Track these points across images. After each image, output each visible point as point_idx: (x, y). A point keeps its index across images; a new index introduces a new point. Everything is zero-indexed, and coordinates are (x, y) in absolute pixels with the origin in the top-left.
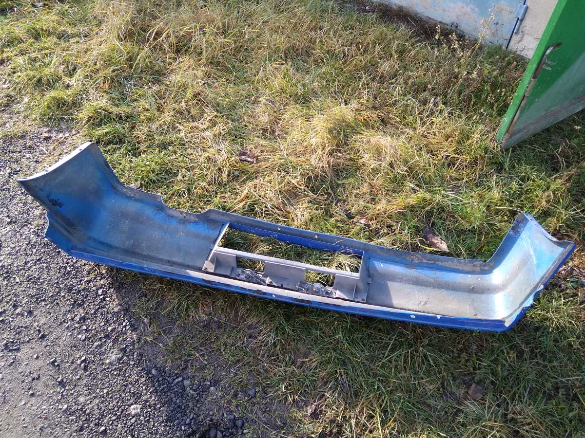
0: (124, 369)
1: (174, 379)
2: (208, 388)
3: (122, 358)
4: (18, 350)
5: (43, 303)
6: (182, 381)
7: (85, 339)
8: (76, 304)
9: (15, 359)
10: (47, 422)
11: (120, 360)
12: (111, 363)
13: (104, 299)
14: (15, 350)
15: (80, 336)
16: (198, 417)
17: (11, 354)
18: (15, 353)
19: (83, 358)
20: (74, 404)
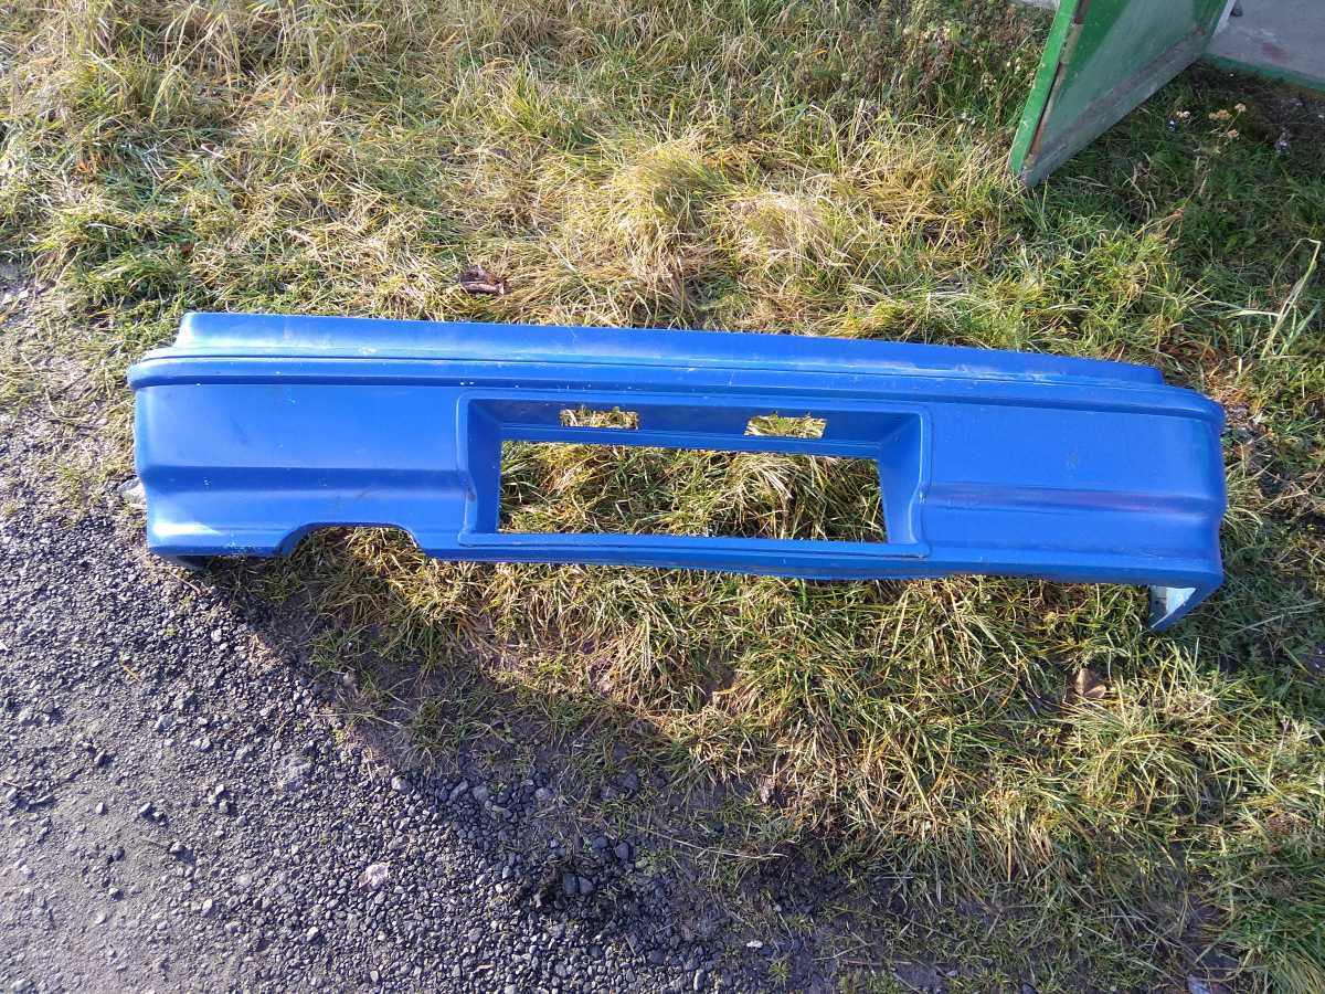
0: (325, 792)
1: (450, 791)
2: (532, 794)
3: (312, 769)
4: (52, 802)
5: (82, 686)
6: (469, 790)
7: (212, 746)
8: (165, 675)
9: (49, 823)
10: (172, 948)
11: (310, 775)
12: (290, 787)
13: (231, 649)
14: (43, 804)
15: (197, 742)
16: (526, 857)
17: (35, 816)
18: (47, 812)
19: (220, 789)
20: (226, 894)
